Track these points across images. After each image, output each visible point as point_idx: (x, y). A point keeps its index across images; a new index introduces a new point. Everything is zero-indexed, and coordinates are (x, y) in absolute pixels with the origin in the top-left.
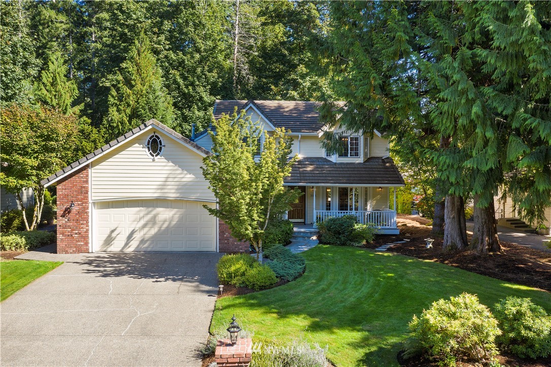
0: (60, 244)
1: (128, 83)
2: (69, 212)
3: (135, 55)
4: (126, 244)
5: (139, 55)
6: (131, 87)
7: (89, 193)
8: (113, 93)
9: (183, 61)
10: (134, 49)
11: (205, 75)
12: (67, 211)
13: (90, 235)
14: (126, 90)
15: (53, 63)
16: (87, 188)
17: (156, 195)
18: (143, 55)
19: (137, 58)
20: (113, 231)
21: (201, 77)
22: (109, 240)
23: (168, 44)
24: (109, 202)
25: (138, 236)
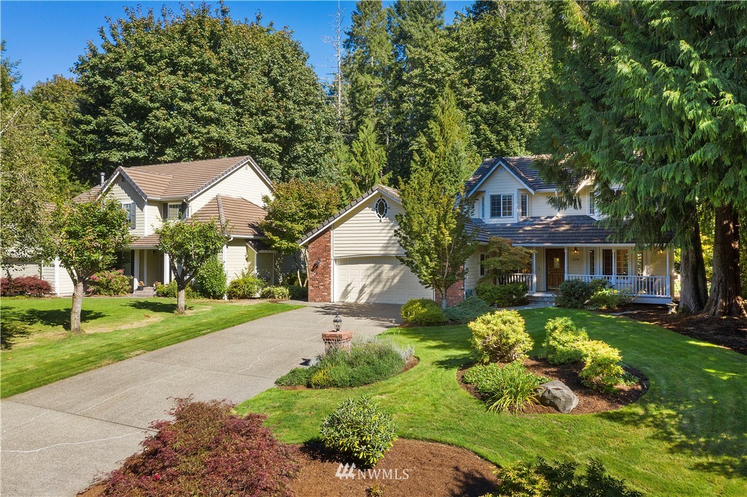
0: (310, 294)
1: (431, 145)
2: (317, 267)
3: (439, 114)
4: (358, 298)
5: (443, 113)
6: (434, 149)
7: (332, 251)
8: (415, 158)
9: (496, 113)
10: (438, 107)
11: (519, 126)
12: (316, 266)
13: (332, 287)
14: (429, 153)
15: (363, 131)
16: (330, 246)
17: (382, 252)
18: (447, 112)
19: (441, 117)
20: (349, 285)
21: (515, 129)
22: (346, 293)
23: (480, 96)
24: (346, 259)
25: (368, 290)
